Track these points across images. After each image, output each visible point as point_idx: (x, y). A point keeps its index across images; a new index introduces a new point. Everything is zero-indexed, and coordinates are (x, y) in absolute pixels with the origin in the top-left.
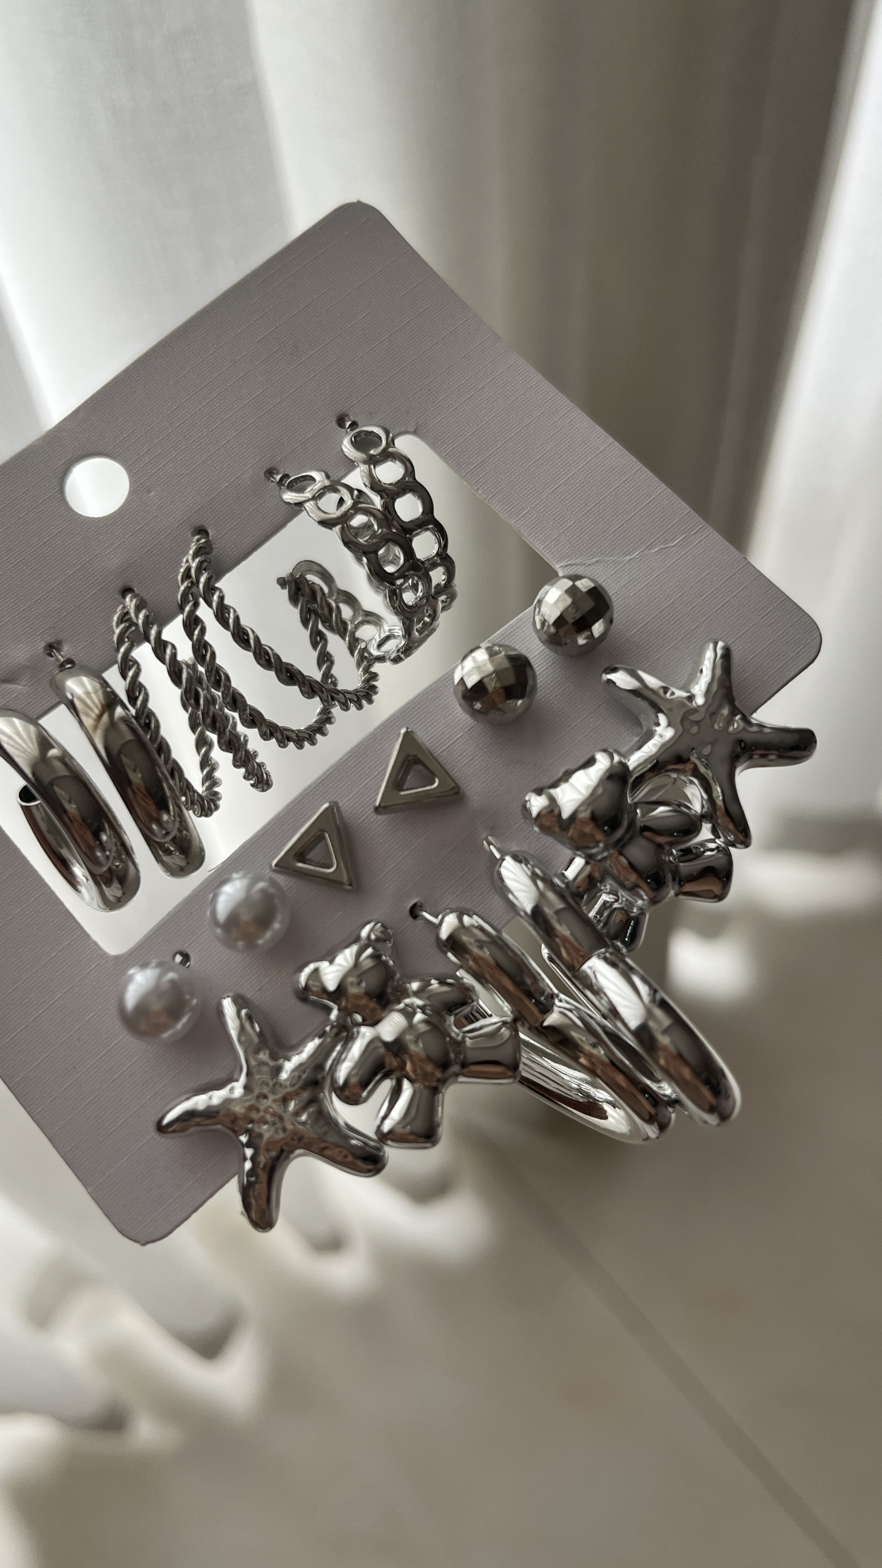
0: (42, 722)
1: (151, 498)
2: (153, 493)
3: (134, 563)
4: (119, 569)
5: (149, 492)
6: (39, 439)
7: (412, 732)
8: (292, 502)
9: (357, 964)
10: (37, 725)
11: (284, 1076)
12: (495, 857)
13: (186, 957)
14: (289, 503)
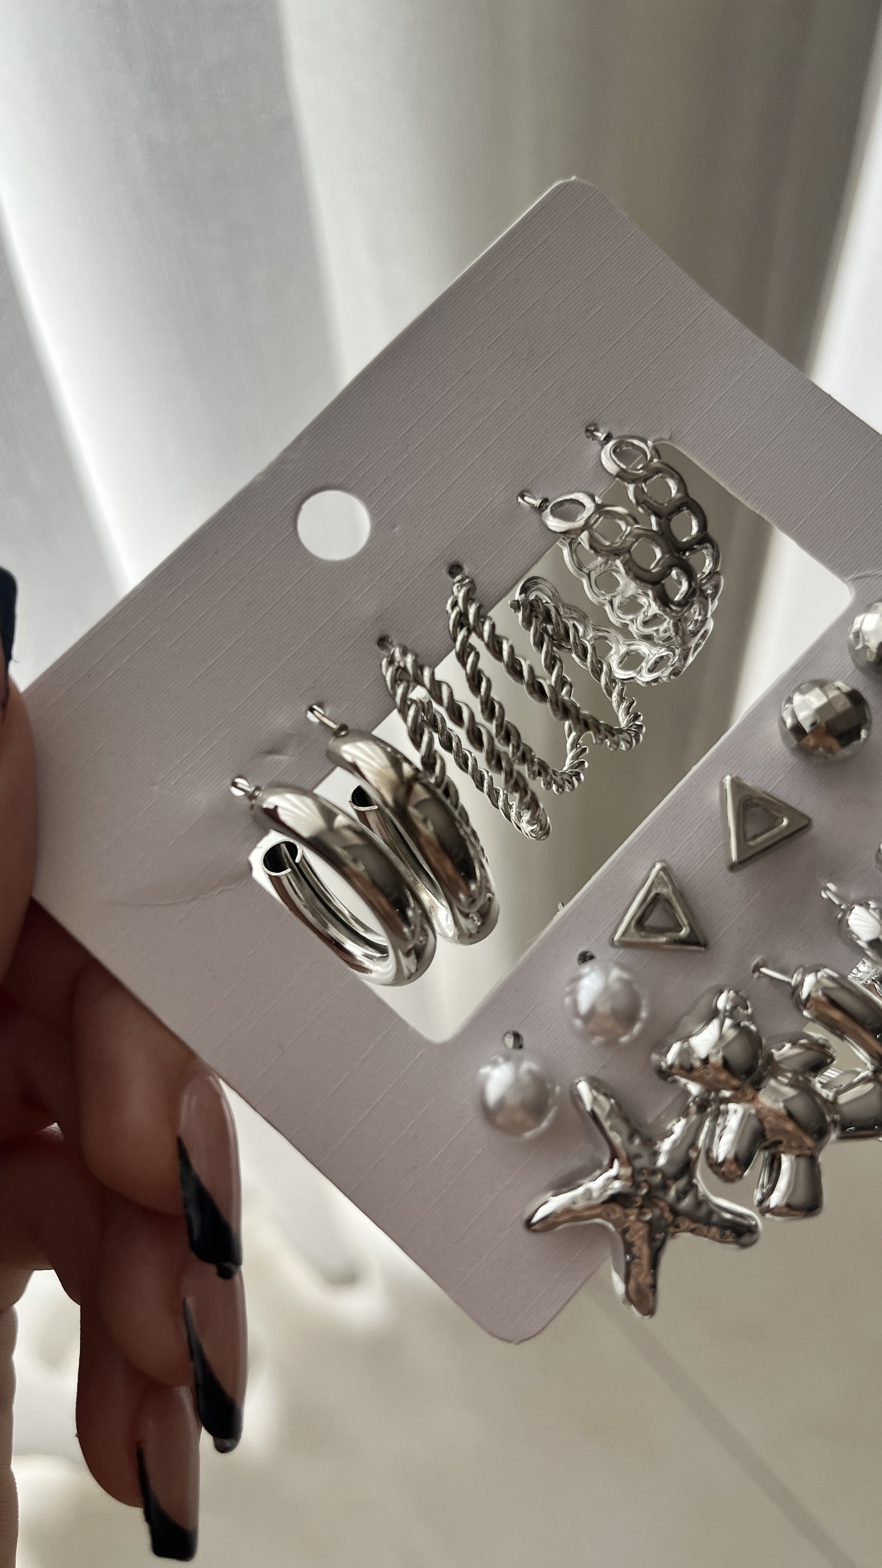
0: (317, 791)
1: (396, 534)
2: (397, 529)
3: (388, 608)
4: (373, 617)
5: (394, 527)
6: (259, 475)
7: (737, 778)
8: (558, 530)
9: (721, 1037)
10: (315, 798)
11: (662, 1161)
12: (835, 903)
13: (517, 1036)
14: (555, 532)
